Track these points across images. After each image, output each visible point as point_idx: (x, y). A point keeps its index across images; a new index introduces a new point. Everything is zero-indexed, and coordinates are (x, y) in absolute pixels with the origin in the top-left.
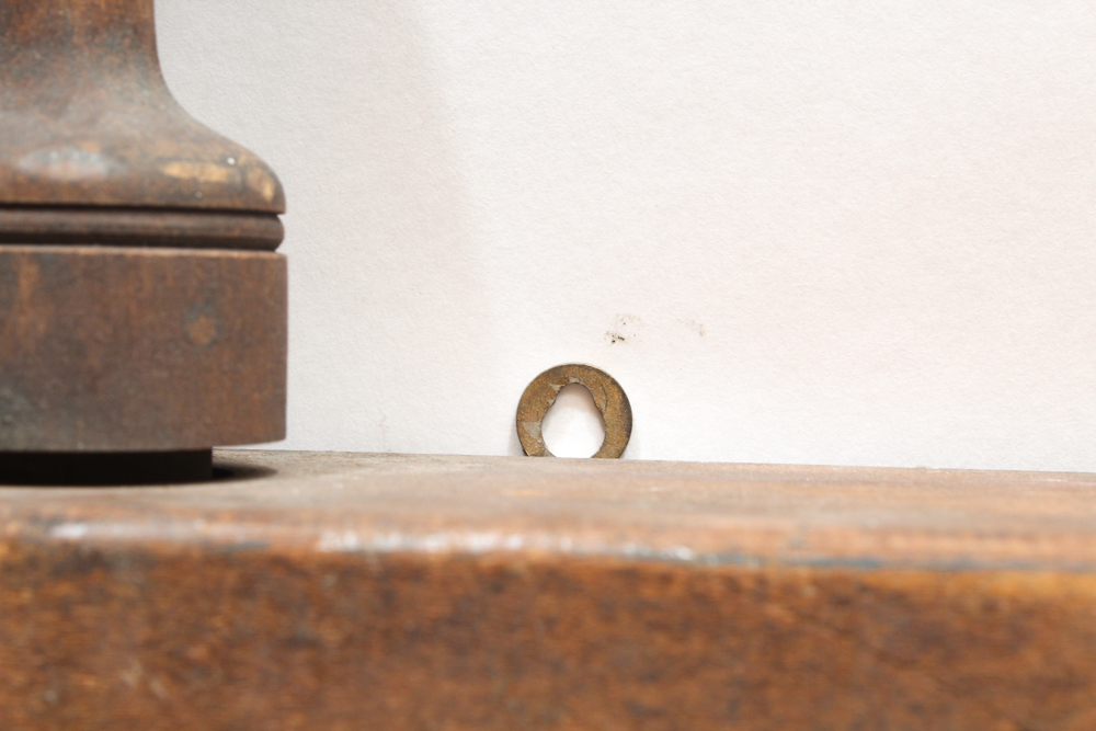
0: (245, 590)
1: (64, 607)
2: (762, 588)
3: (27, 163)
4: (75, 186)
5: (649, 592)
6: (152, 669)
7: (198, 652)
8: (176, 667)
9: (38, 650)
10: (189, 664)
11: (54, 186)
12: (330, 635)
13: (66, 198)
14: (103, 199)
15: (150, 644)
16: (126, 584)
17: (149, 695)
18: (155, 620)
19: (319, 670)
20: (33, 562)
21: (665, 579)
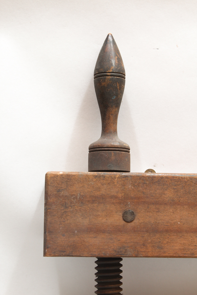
0: (140, 179)
1: (124, 180)
2: (184, 178)
3: (112, 144)
4: (117, 146)
5: (175, 178)
6: (132, 186)
7: (136, 184)
8: (134, 186)
9: (122, 184)
10: (135, 185)
11: (115, 146)
12: (147, 183)
13: (116, 147)
14: (119, 147)
15: (131, 184)
16: (129, 179)
17: (132, 188)
18: (132, 182)
19: (147, 186)
20: (121, 177)
21: (176, 177)
